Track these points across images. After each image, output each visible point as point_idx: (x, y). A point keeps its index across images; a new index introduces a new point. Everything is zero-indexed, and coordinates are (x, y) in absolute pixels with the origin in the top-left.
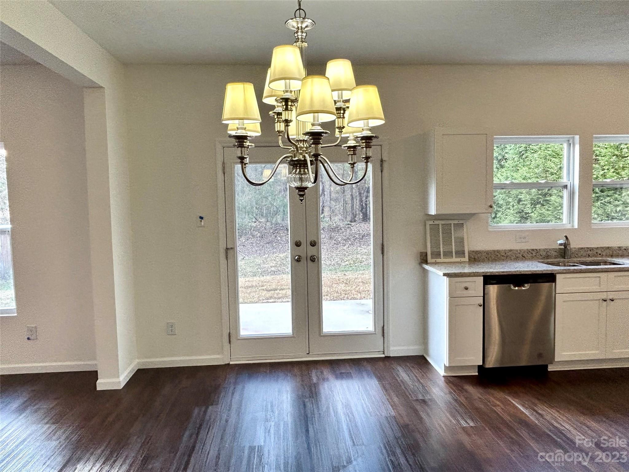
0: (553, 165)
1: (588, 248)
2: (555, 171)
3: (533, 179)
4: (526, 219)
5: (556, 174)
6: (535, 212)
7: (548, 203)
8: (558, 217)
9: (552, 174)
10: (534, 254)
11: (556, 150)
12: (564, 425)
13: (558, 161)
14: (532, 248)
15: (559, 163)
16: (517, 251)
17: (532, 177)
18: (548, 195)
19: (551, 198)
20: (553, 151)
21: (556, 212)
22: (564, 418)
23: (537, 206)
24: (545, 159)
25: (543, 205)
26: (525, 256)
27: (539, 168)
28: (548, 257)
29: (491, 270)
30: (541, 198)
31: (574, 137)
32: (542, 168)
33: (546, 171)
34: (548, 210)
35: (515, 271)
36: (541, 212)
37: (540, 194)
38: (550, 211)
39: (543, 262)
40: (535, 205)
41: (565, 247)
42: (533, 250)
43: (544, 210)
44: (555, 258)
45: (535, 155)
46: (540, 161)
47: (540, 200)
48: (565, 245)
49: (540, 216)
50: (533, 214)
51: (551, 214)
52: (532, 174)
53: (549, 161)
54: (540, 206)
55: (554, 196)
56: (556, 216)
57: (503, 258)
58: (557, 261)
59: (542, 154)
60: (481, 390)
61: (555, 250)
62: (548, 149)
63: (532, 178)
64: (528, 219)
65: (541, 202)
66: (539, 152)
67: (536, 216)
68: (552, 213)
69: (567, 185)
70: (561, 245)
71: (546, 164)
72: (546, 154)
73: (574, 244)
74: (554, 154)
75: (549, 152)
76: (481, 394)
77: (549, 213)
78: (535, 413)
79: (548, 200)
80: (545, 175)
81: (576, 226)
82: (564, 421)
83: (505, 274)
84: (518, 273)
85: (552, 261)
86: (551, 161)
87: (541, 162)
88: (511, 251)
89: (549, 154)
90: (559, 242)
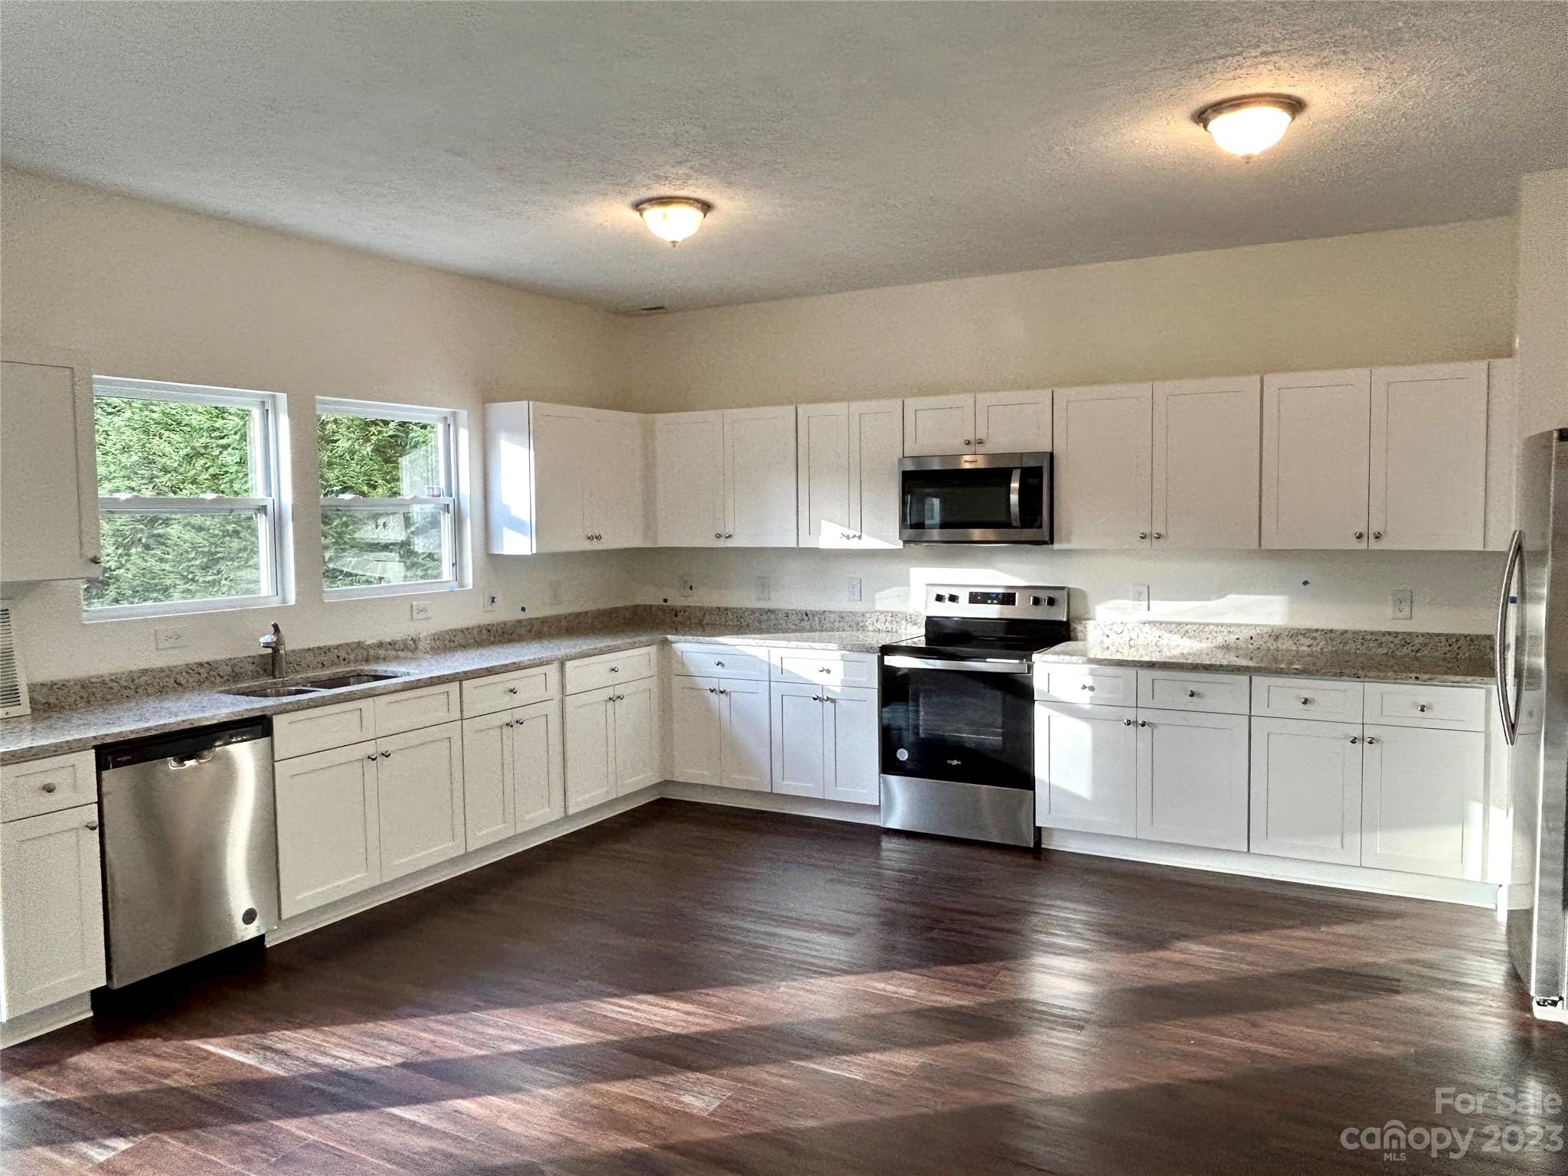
0: (168, 449)
1: (319, 648)
2: (175, 465)
3: (116, 480)
4: (105, 584)
5: (175, 470)
6: (128, 566)
7: (163, 544)
8: (190, 576)
9: (165, 470)
10: (204, 675)
11: (173, 412)
12: (340, 1054)
13: (180, 440)
14: (198, 660)
15: (182, 445)
16: (162, 670)
17: (114, 474)
18: (160, 521)
19: (168, 530)
20: (164, 413)
21: (184, 565)
22: (335, 1040)
23: (133, 551)
24: (146, 432)
25: (147, 547)
26: (183, 682)
27: (132, 453)
28: (236, 677)
29: (116, 730)
30: (142, 530)
31: (273, 396)
32: (140, 454)
33: (150, 463)
34: (161, 560)
35: (178, 724)
36: (143, 565)
37: (138, 521)
38: (169, 564)
39: (228, 692)
40: (127, 547)
41: (276, 650)
42: (201, 665)
43: (152, 562)
44: (253, 678)
45: (116, 419)
46: (132, 437)
47: (139, 536)
48: (275, 648)
49: (144, 575)
50: (122, 571)
51: (171, 569)
52: (112, 468)
53: (157, 438)
54: (140, 550)
55: (175, 526)
56: (185, 574)
57: (127, 692)
58: (258, 686)
59: (136, 417)
60: (115, 1049)
61: (254, 660)
62: (151, 407)
63: (114, 478)
64: (108, 585)
65: (144, 541)
66: (128, 414)
67: (130, 576)
68: (174, 566)
69: (266, 506)
70: (267, 646)
71: (148, 445)
72: (147, 419)
73: (292, 643)
74: (170, 422)
75: (155, 416)
76: (119, 1059)
77: (167, 567)
78: (268, 1054)
79: (159, 535)
80: (147, 474)
81: (292, 599)
82: (337, 1045)
83: (154, 733)
84: (186, 726)
85: (249, 687)
86: (161, 438)
87: (135, 439)
88: (145, 672)
89: (154, 419)
90: (263, 640)
